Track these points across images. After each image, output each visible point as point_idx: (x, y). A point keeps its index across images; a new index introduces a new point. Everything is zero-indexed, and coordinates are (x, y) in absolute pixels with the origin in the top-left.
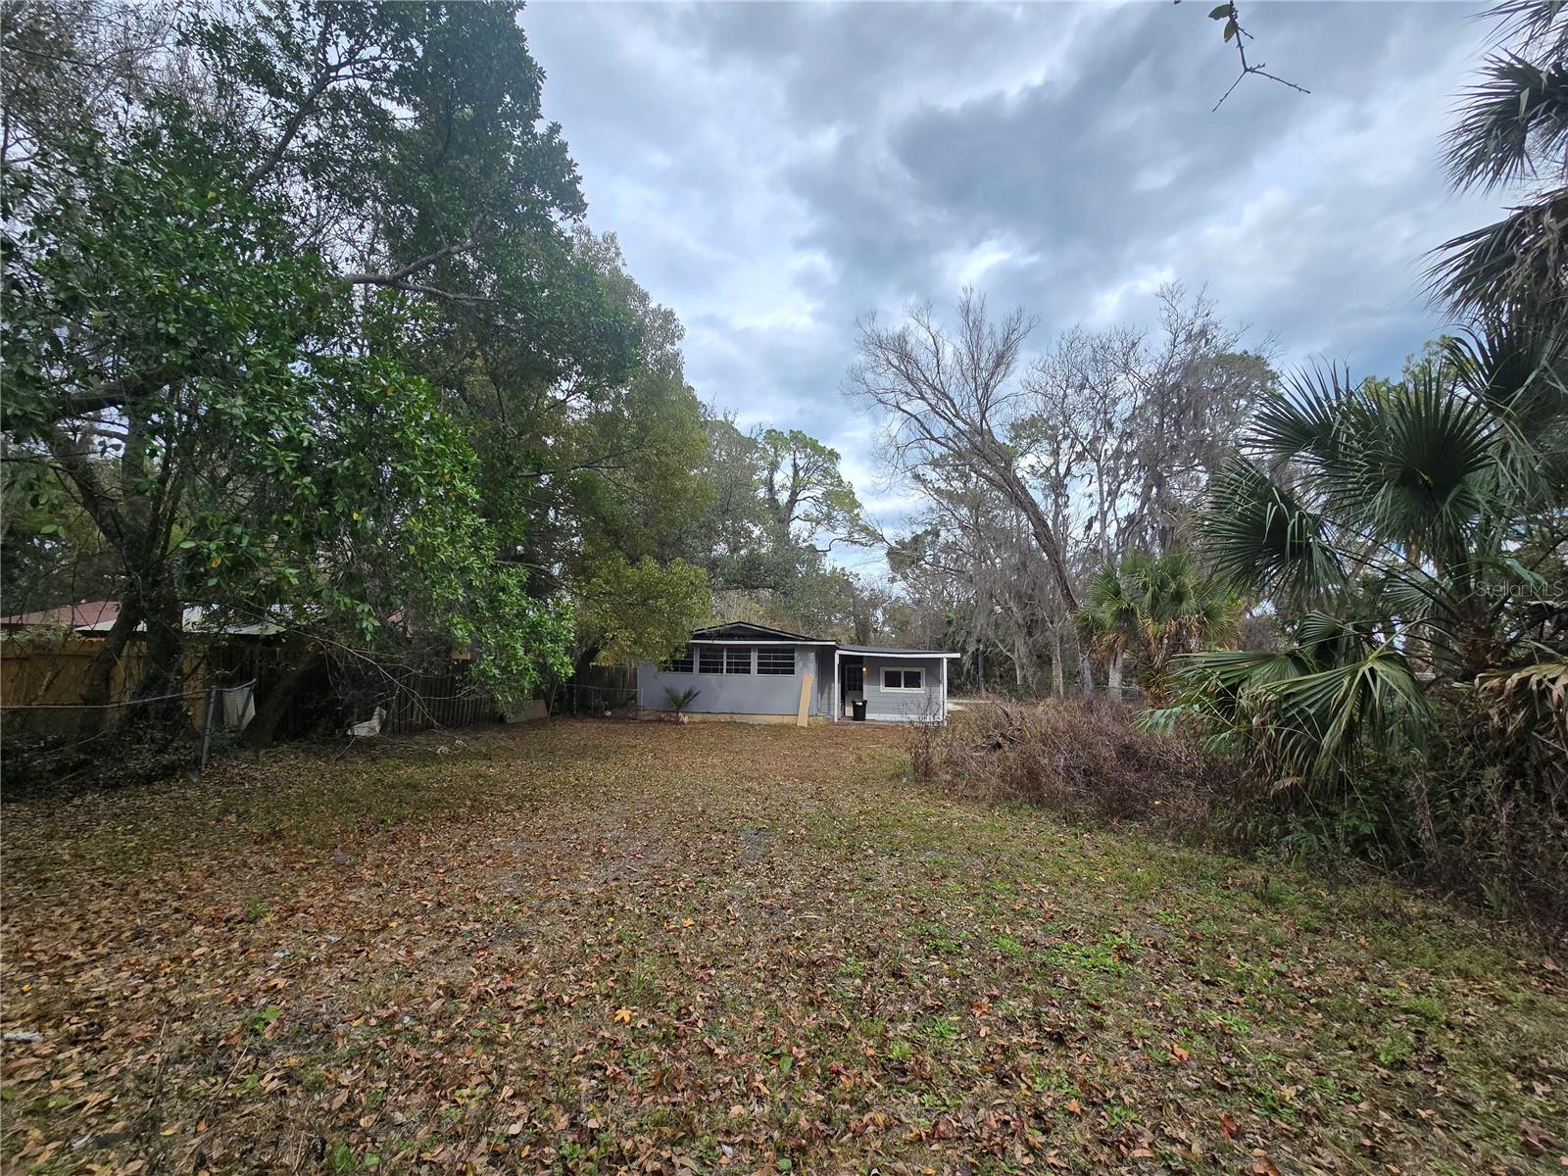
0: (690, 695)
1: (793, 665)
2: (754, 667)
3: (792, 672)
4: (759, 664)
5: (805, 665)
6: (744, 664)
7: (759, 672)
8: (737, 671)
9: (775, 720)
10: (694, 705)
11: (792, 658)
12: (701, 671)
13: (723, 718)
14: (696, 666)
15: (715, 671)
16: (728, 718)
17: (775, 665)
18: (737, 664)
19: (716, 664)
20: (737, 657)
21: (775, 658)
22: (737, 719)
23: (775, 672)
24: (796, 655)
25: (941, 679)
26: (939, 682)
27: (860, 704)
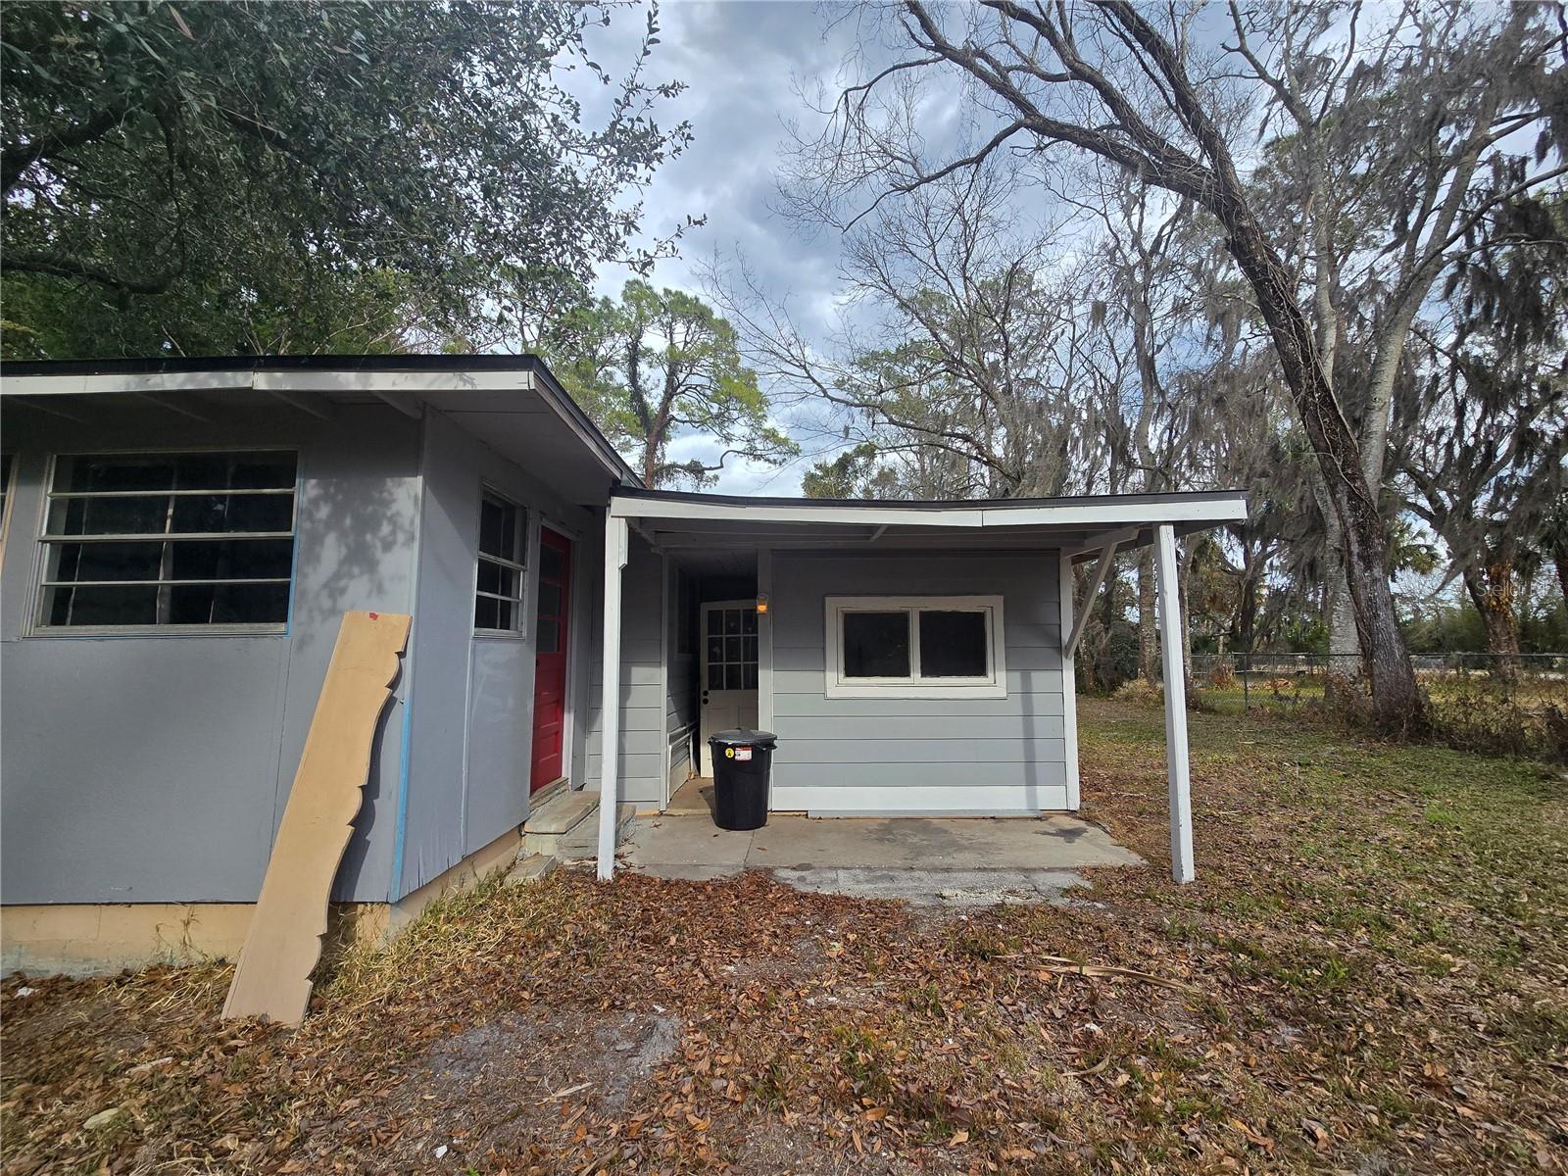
3: (274, 607)
11: (280, 512)
24: (306, 492)
25: (1066, 637)
26: (1060, 649)
27: (745, 755)
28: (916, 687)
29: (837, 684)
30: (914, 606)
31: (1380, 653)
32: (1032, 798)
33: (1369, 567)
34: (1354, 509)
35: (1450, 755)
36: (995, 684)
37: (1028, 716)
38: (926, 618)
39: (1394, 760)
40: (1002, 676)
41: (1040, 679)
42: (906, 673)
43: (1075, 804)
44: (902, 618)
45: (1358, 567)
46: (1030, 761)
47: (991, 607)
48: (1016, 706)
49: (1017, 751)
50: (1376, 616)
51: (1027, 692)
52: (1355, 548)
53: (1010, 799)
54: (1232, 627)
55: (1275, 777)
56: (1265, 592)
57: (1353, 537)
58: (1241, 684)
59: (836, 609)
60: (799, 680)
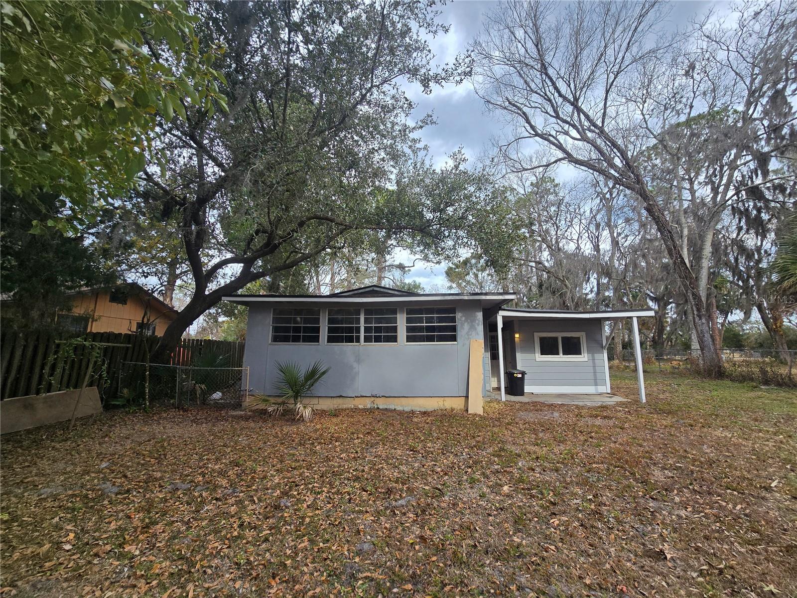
0: (313, 375)
1: (454, 329)
2: (402, 333)
3: (453, 338)
4: (409, 329)
5: (472, 328)
6: (388, 329)
7: (409, 339)
8: (378, 339)
9: (431, 404)
10: (320, 388)
11: (453, 320)
12: (331, 340)
13: (361, 404)
14: (324, 334)
15: (350, 340)
16: (368, 403)
17: (429, 329)
18: (378, 330)
19: (350, 330)
20: (379, 321)
21: (429, 320)
22: (382, 404)
23: (430, 339)
24: (459, 315)
25: (604, 344)
26: (602, 347)
27: (520, 376)
28: (561, 358)
29: (539, 357)
30: (560, 335)
31: (706, 349)
32: (596, 389)
33: (700, 319)
34: (694, 299)
35: (730, 383)
36: (584, 357)
37: (594, 366)
38: (563, 338)
39: (709, 384)
40: (586, 355)
41: (597, 356)
42: (558, 354)
43: (609, 391)
44: (556, 339)
45: (697, 319)
46: (595, 379)
47: (582, 335)
48: (591, 363)
49: (591, 376)
50: (704, 336)
51: (594, 360)
52: (695, 313)
53: (591, 389)
54: (654, 337)
55: (669, 388)
56: (669, 320)
57: (695, 309)
58: (657, 364)
59: (537, 336)
60: (528, 356)
